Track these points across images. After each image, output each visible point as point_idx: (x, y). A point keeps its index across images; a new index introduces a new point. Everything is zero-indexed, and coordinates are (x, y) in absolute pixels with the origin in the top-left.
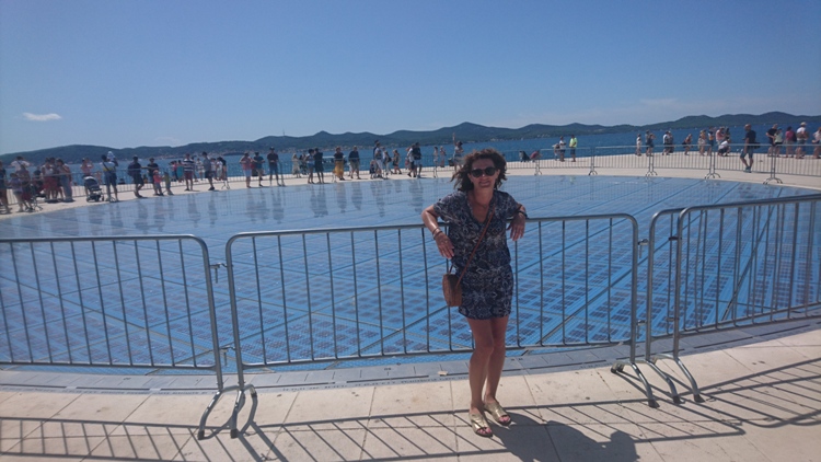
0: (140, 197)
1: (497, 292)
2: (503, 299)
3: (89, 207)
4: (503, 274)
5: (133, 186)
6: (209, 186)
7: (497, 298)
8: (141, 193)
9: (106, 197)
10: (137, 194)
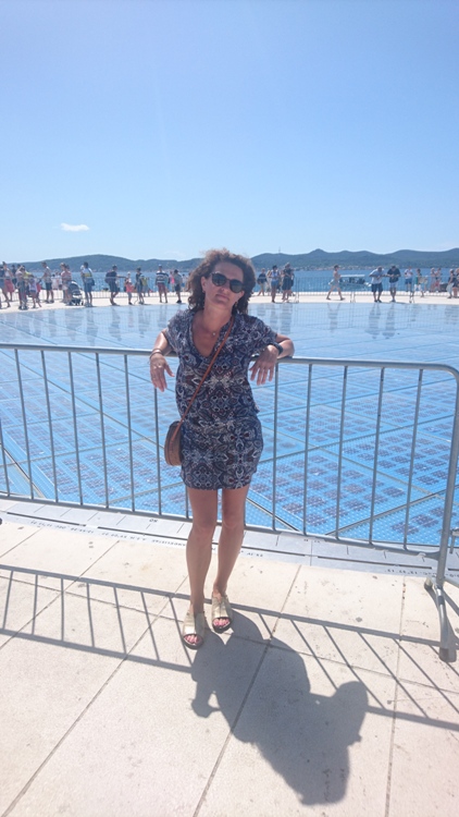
0: (114, 304)
1: (228, 454)
2: (234, 466)
3: (66, 310)
4: (238, 432)
5: (109, 294)
6: (177, 299)
7: (228, 463)
8: (115, 300)
9: (85, 301)
10: (112, 301)
